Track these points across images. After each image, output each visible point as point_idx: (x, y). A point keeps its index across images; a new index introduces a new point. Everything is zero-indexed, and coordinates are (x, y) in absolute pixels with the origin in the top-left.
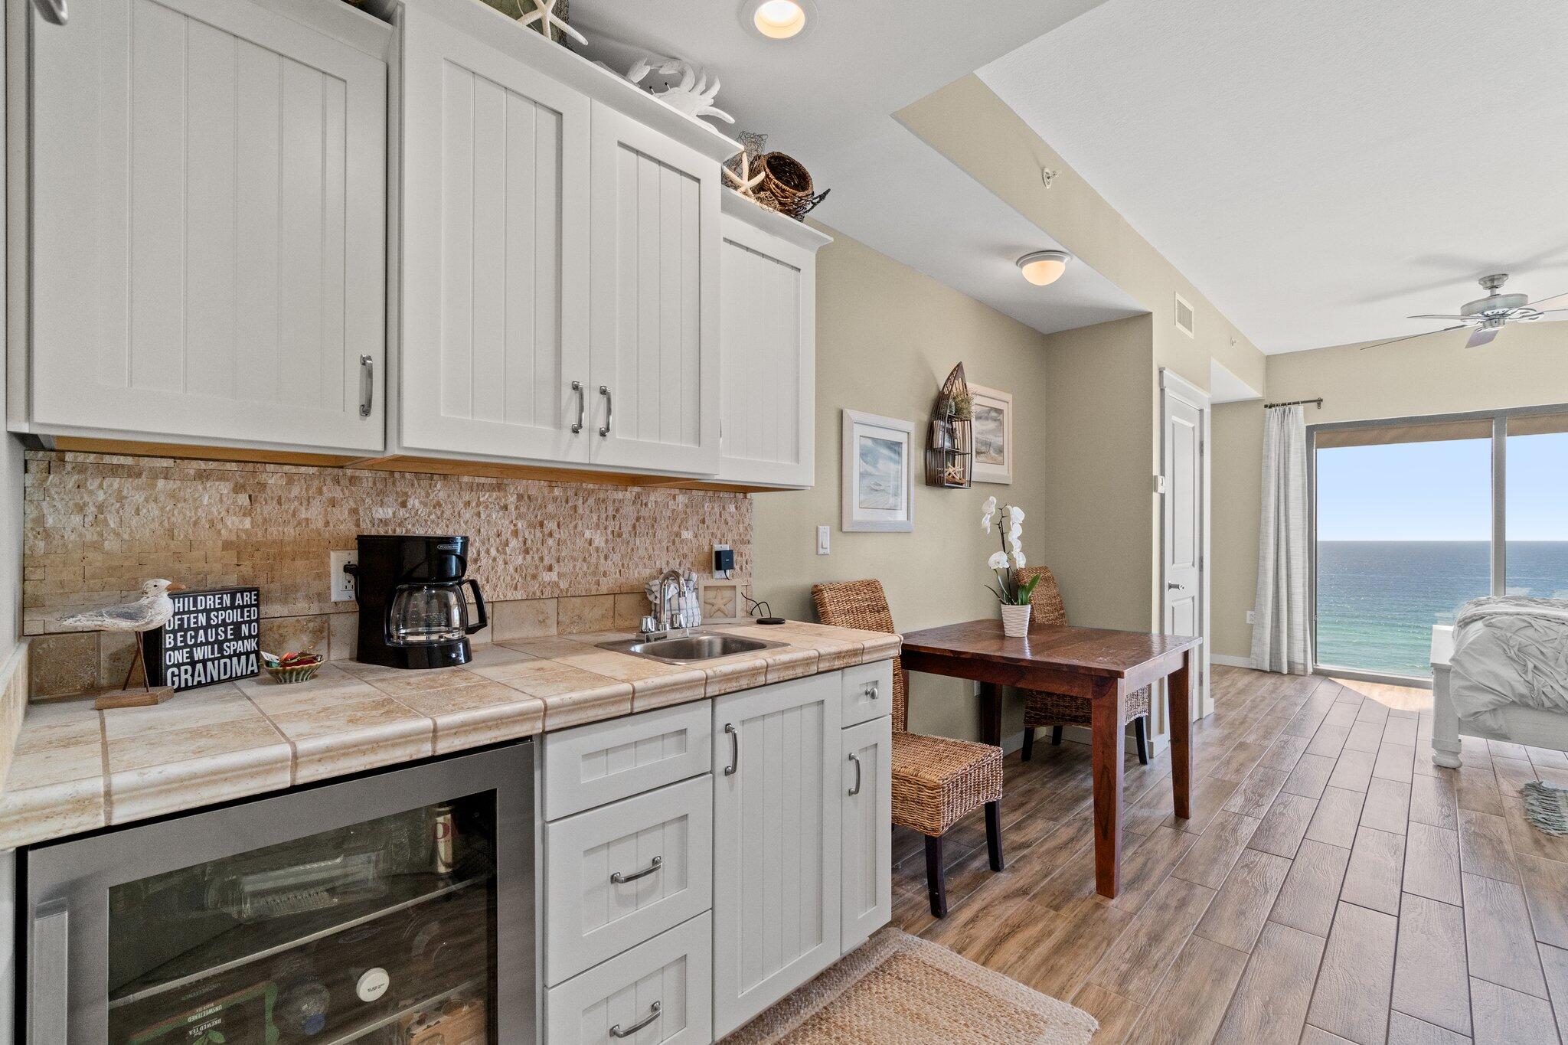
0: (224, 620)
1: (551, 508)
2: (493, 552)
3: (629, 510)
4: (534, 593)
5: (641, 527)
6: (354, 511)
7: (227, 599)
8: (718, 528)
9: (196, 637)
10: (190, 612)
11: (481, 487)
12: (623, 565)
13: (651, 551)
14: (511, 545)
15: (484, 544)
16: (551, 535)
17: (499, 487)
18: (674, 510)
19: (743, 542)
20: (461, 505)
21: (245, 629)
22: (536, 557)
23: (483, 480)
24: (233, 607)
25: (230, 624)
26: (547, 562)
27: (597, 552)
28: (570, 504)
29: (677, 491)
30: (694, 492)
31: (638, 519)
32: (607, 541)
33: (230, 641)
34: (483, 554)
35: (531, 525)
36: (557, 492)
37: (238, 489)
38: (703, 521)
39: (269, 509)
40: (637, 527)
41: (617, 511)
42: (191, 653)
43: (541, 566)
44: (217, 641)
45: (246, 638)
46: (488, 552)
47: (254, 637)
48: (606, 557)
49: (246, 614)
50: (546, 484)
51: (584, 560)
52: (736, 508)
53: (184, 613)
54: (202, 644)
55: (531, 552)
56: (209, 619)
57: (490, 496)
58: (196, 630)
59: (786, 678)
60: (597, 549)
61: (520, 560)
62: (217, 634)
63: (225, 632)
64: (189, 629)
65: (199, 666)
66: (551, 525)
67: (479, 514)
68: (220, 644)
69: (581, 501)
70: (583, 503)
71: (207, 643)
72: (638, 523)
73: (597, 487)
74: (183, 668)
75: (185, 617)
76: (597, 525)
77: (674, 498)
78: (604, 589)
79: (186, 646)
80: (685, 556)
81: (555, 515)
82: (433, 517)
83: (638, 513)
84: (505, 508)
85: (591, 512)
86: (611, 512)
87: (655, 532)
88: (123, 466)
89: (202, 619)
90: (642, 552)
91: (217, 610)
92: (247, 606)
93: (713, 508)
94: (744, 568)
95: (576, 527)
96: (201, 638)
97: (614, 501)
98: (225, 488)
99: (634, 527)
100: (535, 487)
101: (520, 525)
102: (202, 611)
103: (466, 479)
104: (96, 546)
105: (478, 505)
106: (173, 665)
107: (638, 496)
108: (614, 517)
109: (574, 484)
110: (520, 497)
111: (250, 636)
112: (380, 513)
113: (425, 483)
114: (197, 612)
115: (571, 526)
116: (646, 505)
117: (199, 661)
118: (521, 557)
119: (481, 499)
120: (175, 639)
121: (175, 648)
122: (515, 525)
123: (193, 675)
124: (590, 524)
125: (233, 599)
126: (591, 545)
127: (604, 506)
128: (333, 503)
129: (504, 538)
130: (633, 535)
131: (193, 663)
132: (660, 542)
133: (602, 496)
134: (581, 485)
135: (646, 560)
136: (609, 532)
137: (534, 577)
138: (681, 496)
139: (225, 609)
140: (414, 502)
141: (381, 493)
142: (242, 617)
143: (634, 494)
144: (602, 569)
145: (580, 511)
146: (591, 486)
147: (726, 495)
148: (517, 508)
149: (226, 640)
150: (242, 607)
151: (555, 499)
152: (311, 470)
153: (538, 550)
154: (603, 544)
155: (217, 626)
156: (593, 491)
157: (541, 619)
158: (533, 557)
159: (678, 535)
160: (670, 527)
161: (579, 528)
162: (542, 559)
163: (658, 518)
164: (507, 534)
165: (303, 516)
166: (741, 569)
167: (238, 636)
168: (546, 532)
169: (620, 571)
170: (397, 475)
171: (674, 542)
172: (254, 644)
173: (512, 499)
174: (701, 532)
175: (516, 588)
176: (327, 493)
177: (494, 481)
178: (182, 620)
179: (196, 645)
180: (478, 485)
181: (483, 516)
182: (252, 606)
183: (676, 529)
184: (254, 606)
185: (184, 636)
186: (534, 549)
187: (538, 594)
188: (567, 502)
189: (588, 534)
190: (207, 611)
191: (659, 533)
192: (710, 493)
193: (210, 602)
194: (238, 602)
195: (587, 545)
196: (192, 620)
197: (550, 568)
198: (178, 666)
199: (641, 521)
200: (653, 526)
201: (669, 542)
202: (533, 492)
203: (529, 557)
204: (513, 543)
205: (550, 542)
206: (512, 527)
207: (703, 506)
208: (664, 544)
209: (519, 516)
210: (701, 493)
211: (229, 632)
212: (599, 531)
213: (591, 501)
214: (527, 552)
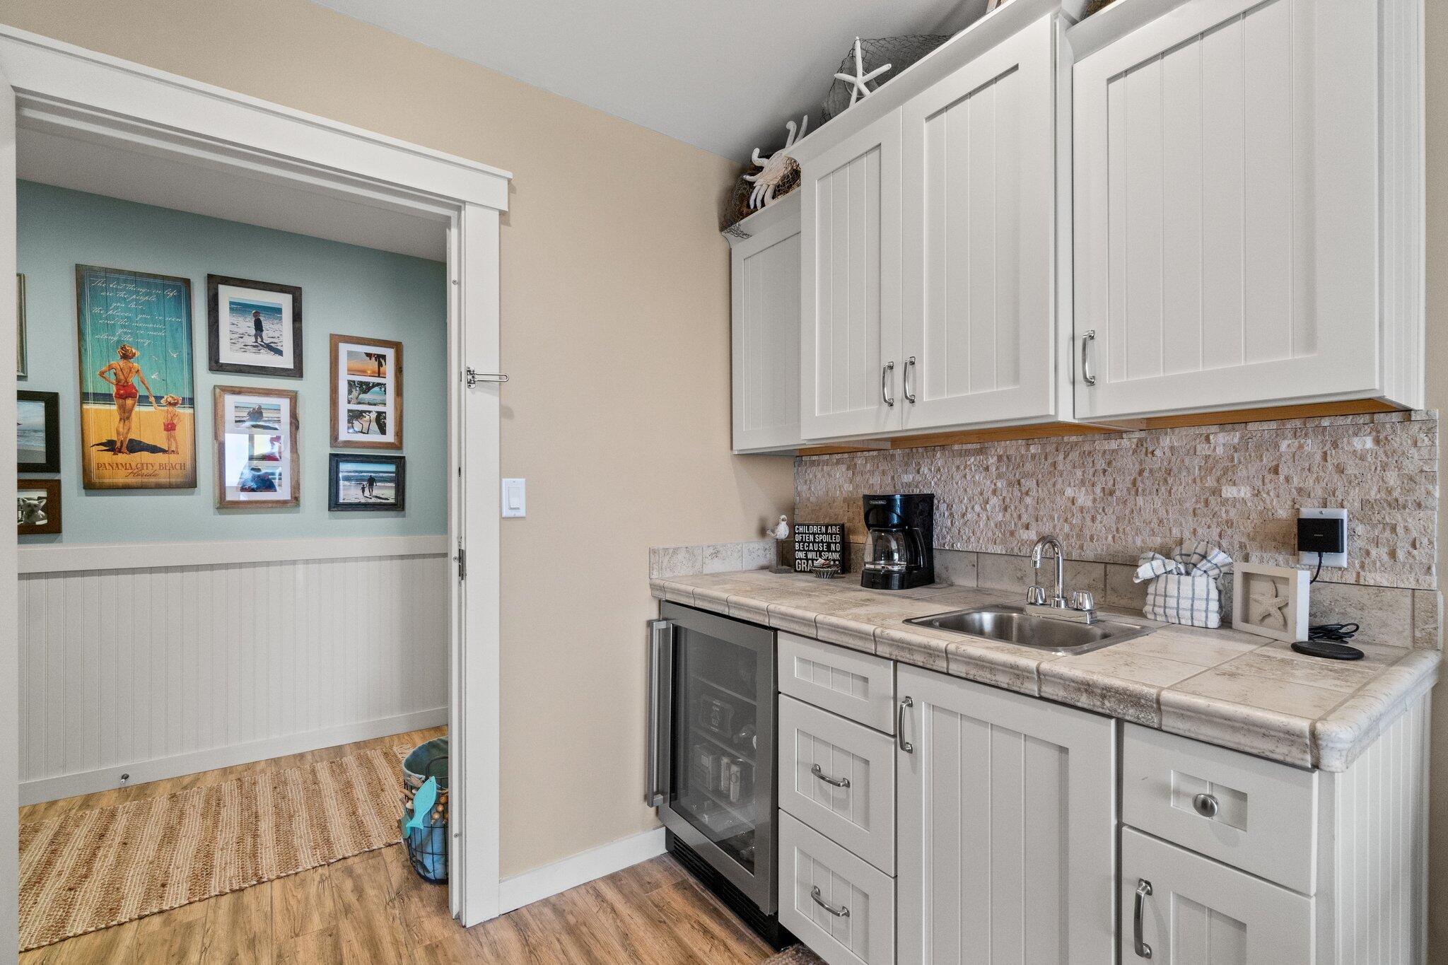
0: (822, 540)
1: (1029, 467)
2: (977, 508)
3: (1129, 463)
4: (1012, 549)
5: (1147, 483)
6: (893, 478)
7: (824, 529)
8: (1318, 480)
9: (808, 546)
10: (806, 533)
11: (968, 453)
12: (1117, 529)
13: (1162, 513)
14: (991, 503)
15: (970, 501)
16: (1027, 494)
17: (981, 451)
18: (1207, 457)
19: (1395, 505)
20: (954, 469)
21: (833, 546)
22: (1015, 515)
23: (969, 446)
24: (826, 533)
25: (825, 542)
26: (1025, 518)
27: (1082, 513)
28: (1050, 461)
29: (1214, 429)
30: (1251, 426)
31: (1141, 472)
32: (1094, 500)
33: (825, 552)
34: (969, 509)
35: (1010, 484)
36: (1033, 449)
37: (848, 469)
38: (1276, 470)
39: (858, 479)
40: (1139, 484)
41: (1109, 464)
42: (806, 554)
43: (1020, 525)
44: (818, 550)
45: (833, 551)
46: (973, 508)
47: (838, 552)
48: (1093, 519)
49: (834, 538)
50: (1024, 442)
51: (1066, 520)
52: (1377, 441)
53: (803, 533)
54: (811, 551)
55: (1009, 510)
56: (814, 538)
57: (975, 460)
58: (809, 543)
59: (979, 679)
60: (1082, 509)
61: (1000, 517)
62: (819, 547)
63: (823, 546)
64: (806, 542)
65: (810, 562)
66: (1029, 483)
67: (965, 476)
68: (821, 552)
69: (1061, 457)
70: (1064, 458)
71: (814, 551)
72: (1140, 478)
73: (1080, 439)
74: (803, 561)
75: (804, 535)
76: (1083, 483)
77: (1207, 439)
78: (1089, 554)
79: (804, 550)
80: (1230, 523)
81: (1034, 472)
82: (935, 479)
83: (1141, 465)
84: (987, 469)
85: (1074, 467)
86: (1101, 464)
87: (1171, 489)
88: (815, 461)
89: (812, 537)
90: (1146, 515)
91: (819, 534)
92: (834, 534)
93: (1301, 447)
94: (1401, 555)
95: (1054, 485)
96: (811, 548)
97: (1105, 452)
98: (844, 468)
99: (1134, 483)
100: (1013, 447)
101: (999, 485)
102: (811, 534)
103: (956, 447)
104: (809, 499)
105: (965, 469)
106: (798, 559)
107: (1141, 442)
108: (1105, 471)
109: (1054, 439)
110: (1000, 458)
111: (836, 551)
112: (907, 478)
113: (930, 454)
114: (809, 534)
115: (1050, 484)
116: (1153, 453)
117: (810, 559)
118: (1001, 515)
119: (968, 463)
120: (799, 546)
121: (799, 550)
122: (995, 485)
123: (807, 566)
124: (1072, 481)
125: (827, 530)
126: (1074, 504)
127: (1090, 460)
128: (884, 473)
129: (985, 496)
130: (1133, 492)
131: (807, 560)
132: (1180, 502)
133: (1087, 448)
134: (1063, 439)
135: (1154, 525)
136: (1098, 490)
137: (1012, 534)
138: (1221, 435)
139: (823, 534)
140: (925, 470)
141: (907, 464)
142: (832, 539)
143: (1135, 440)
144: (1087, 533)
145: (1060, 467)
146: (1074, 439)
147: (1341, 421)
148: (997, 468)
149: (823, 551)
150: (832, 534)
151: (1033, 457)
152: (875, 453)
153: (1016, 508)
154: (1089, 503)
155: (818, 543)
156: (1076, 443)
157: (1019, 574)
158: (1011, 515)
159: (1216, 492)
160: (1198, 480)
161: (1058, 486)
162: (1020, 517)
163: (1175, 470)
164: (988, 494)
165: (871, 482)
166: (1393, 554)
167: (829, 550)
168: (1024, 490)
169: (1114, 537)
170: (914, 450)
171: (1207, 502)
172: (838, 556)
173: (992, 461)
174: (1269, 486)
175: (995, 543)
176: (881, 468)
177: (978, 446)
178: (802, 537)
179: (808, 551)
180: (966, 450)
181: (968, 477)
182: (836, 534)
183: (1210, 482)
184: (838, 534)
185: (803, 545)
186: (1013, 508)
187: (1016, 550)
188: (1046, 459)
189: (1069, 492)
190: (814, 534)
191: (1178, 490)
192: (1290, 425)
193: (815, 529)
194: (829, 531)
195: (1070, 504)
196: (807, 538)
197: (1027, 527)
198: (801, 559)
199: (1146, 474)
200: (1166, 480)
201: (1197, 502)
202: (1011, 452)
203: (1008, 515)
204: (994, 501)
205: (1028, 500)
206: (993, 486)
207: (1277, 446)
208: (1189, 505)
209: (999, 476)
210: (1273, 425)
211: (825, 547)
212: (1083, 489)
213: (1074, 455)
214: (1005, 509)
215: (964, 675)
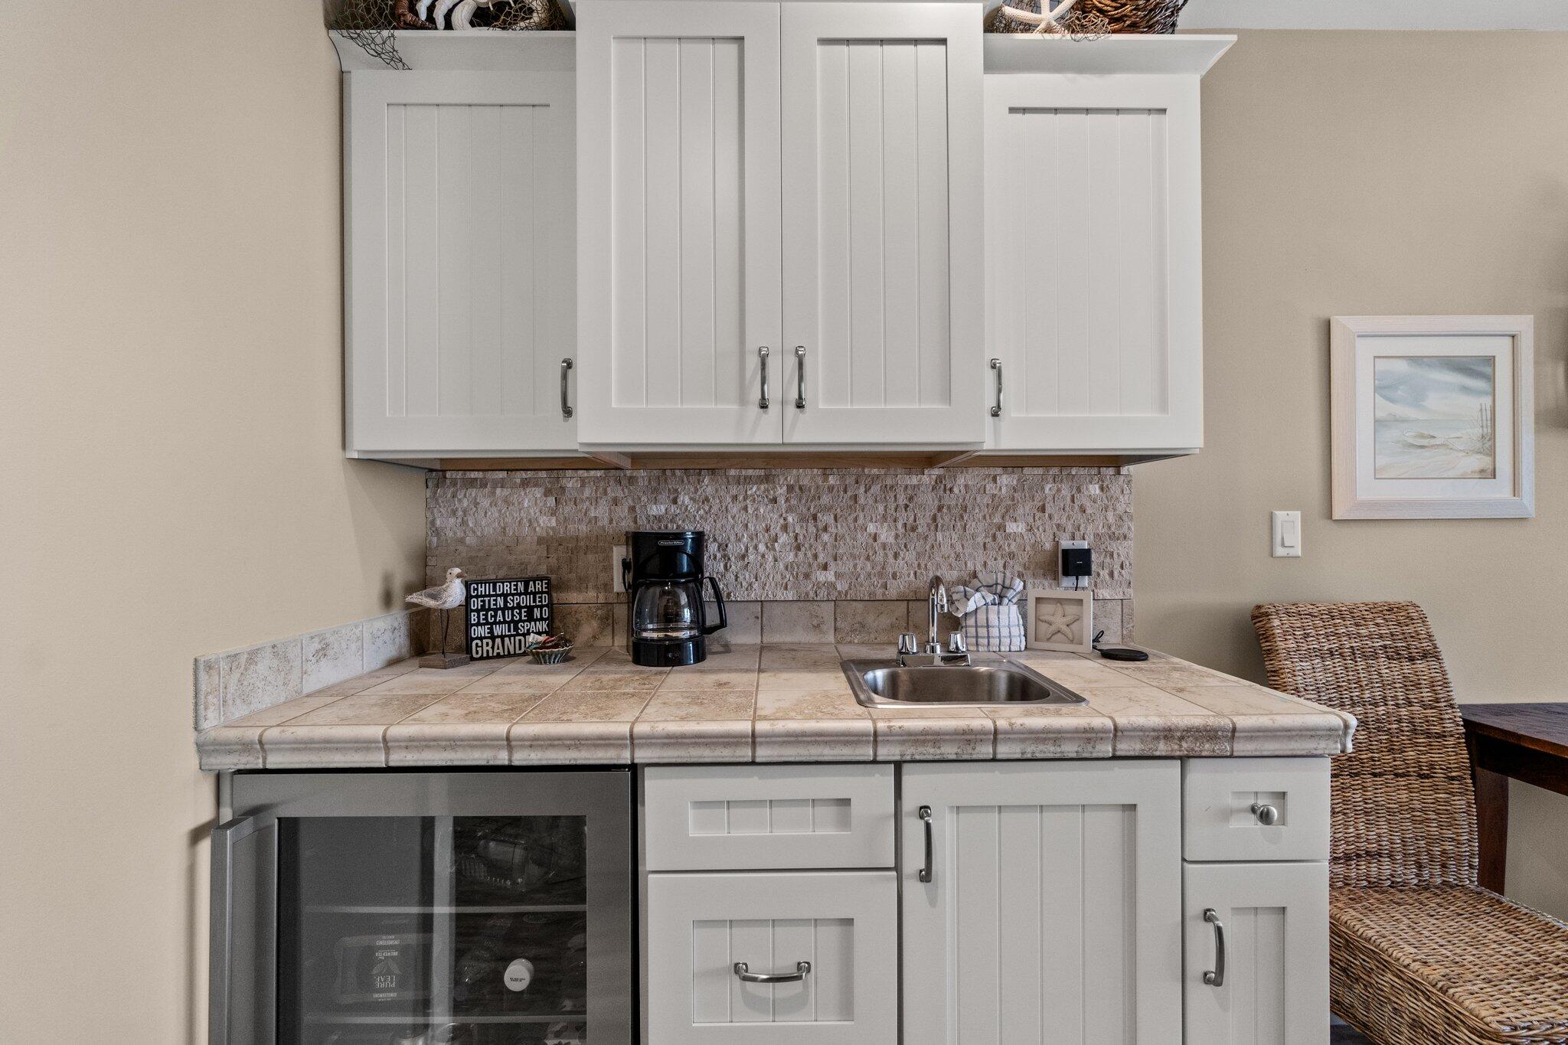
0: (518, 604)
1: (826, 499)
2: (762, 548)
3: (928, 499)
4: (807, 594)
5: (944, 519)
6: (632, 509)
7: (521, 587)
8: (1069, 518)
9: (495, 616)
10: (490, 596)
11: (748, 480)
12: (919, 565)
13: (959, 548)
14: (780, 541)
15: (752, 539)
16: (825, 529)
17: (767, 479)
18: (994, 496)
19: (1113, 537)
20: (729, 500)
21: (537, 613)
22: (809, 555)
23: (750, 472)
24: (526, 593)
25: (524, 607)
26: (821, 558)
27: (884, 549)
28: (849, 494)
29: (999, 471)
30: (1026, 471)
31: (940, 509)
32: (897, 536)
33: (524, 621)
34: (751, 549)
35: (803, 519)
36: (832, 480)
37: (547, 493)
38: (1043, 509)
39: (568, 509)
40: (939, 519)
41: (911, 499)
42: (491, 629)
43: (815, 565)
44: (512, 621)
45: (537, 620)
46: (756, 547)
47: (545, 620)
48: (896, 556)
49: (538, 600)
50: (820, 472)
51: (868, 558)
52: (1102, 489)
53: (485, 596)
54: (500, 623)
55: (803, 549)
56: (506, 602)
57: (758, 489)
58: (496, 611)
59: (1039, 756)
60: (884, 546)
61: (791, 557)
62: (513, 615)
63: (520, 614)
64: (490, 609)
65: (498, 641)
66: (826, 518)
67: (746, 509)
68: (516, 623)
69: (862, 490)
70: (866, 492)
71: (505, 622)
72: (939, 515)
73: (883, 472)
74: (485, 641)
75: (487, 599)
76: (884, 518)
77: (995, 480)
78: (893, 593)
79: (487, 623)
80: (1012, 555)
81: (832, 507)
82: (702, 512)
83: (940, 501)
84: (774, 500)
85: (876, 501)
86: (902, 500)
87: (965, 526)
88: (476, 479)
89: (500, 602)
90: (946, 550)
91: (513, 595)
92: (539, 593)
93: (1059, 490)
94: (1116, 574)
95: (856, 520)
96: (500, 618)
97: (906, 487)
98: (538, 492)
99: (934, 519)
100: (807, 477)
101: (790, 519)
102: (500, 595)
103: (732, 472)
105: (745, 499)
106: (477, 638)
107: (939, 479)
108: (906, 506)
109: (854, 470)
110: (790, 488)
111: (542, 619)
112: (657, 510)
113: (692, 479)
114: (497, 595)
115: (850, 519)
116: (951, 490)
117: (498, 637)
118: (792, 554)
119: (749, 493)
120: (478, 617)
121: (478, 624)
122: (785, 519)
123: (493, 648)
124: (874, 515)
125: (526, 587)
126: (875, 540)
127: (892, 495)
128: (615, 502)
129: (772, 532)
130: (932, 528)
131: (493, 638)
132: (974, 537)
133: (889, 482)
134: (863, 471)
135: (952, 560)
136: (900, 525)
137: (807, 576)
138: (1004, 476)
139: (520, 594)
140: (685, 499)
141: (655, 491)
142: (534, 601)
143: (934, 477)
144: (890, 570)
145: (862, 500)
146: (875, 471)
147: (1083, 471)
148: (787, 500)
149: (521, 620)
150: (534, 594)
151: (831, 489)
152: (599, 473)
153: (811, 546)
154: (891, 540)
155: (513, 609)
156: (878, 477)
157: (815, 623)
158: (805, 554)
159: (1001, 527)
160: (987, 516)
161: (861, 521)
162: (816, 556)
163: (970, 507)
164: (776, 529)
165: (593, 515)
166: (1111, 574)
167: (530, 618)
168: (821, 525)
169: (915, 573)
170: (668, 473)
171: (994, 537)
172: (545, 626)
173: (781, 491)
174: (1039, 523)
175: (786, 588)
176: (611, 494)
177: (762, 472)
178: (484, 601)
179: (495, 623)
180: (745, 478)
181: (750, 511)
182: (542, 592)
183: (997, 520)
184: (545, 592)
185: (486, 615)
186: (807, 546)
187: (812, 594)
188: (845, 491)
189: (871, 528)
190: (505, 596)
191: (971, 526)
192: (1055, 471)
193: (506, 588)
194: (531, 588)
195: (871, 541)
196: (492, 602)
197: (825, 567)
198: (481, 639)
199: (945, 510)
200: (962, 517)
201: (986, 537)
202: (805, 482)
203: (801, 555)
204: (783, 538)
205: (826, 537)
206: (782, 521)
207: (1043, 489)
208: (980, 540)
209: (790, 510)
210: (1040, 471)
211: (523, 614)
212: (885, 524)
213: (876, 489)
214: (798, 548)
215: (1019, 756)
